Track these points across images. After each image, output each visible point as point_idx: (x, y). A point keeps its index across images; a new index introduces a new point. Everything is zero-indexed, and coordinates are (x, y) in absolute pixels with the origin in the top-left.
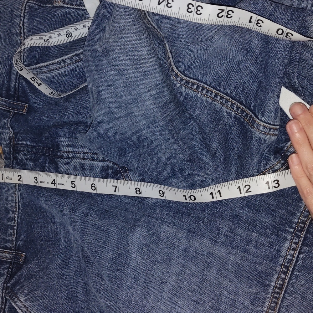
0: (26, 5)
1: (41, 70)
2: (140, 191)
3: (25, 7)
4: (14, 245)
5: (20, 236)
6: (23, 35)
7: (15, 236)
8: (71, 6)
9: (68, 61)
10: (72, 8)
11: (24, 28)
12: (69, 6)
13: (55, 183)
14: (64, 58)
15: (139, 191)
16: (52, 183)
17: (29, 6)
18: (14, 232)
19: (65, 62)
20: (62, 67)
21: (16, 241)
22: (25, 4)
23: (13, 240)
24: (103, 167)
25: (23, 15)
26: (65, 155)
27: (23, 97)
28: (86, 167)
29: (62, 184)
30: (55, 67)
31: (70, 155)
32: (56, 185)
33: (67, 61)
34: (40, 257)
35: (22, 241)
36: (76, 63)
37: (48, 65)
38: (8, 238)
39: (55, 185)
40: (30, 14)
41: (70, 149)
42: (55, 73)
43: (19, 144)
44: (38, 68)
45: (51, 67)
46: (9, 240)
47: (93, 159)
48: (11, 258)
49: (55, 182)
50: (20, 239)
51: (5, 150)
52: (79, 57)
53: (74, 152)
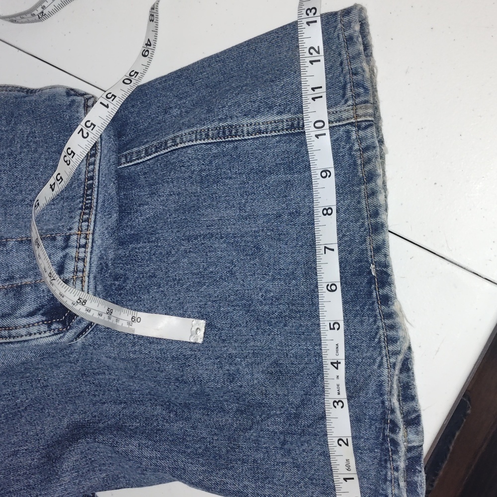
2: (327, 208)
13: (336, 361)
15: (327, 210)
16: (337, 368)
29: (337, 348)
32: (339, 361)
39: (340, 363)
49: (335, 363)
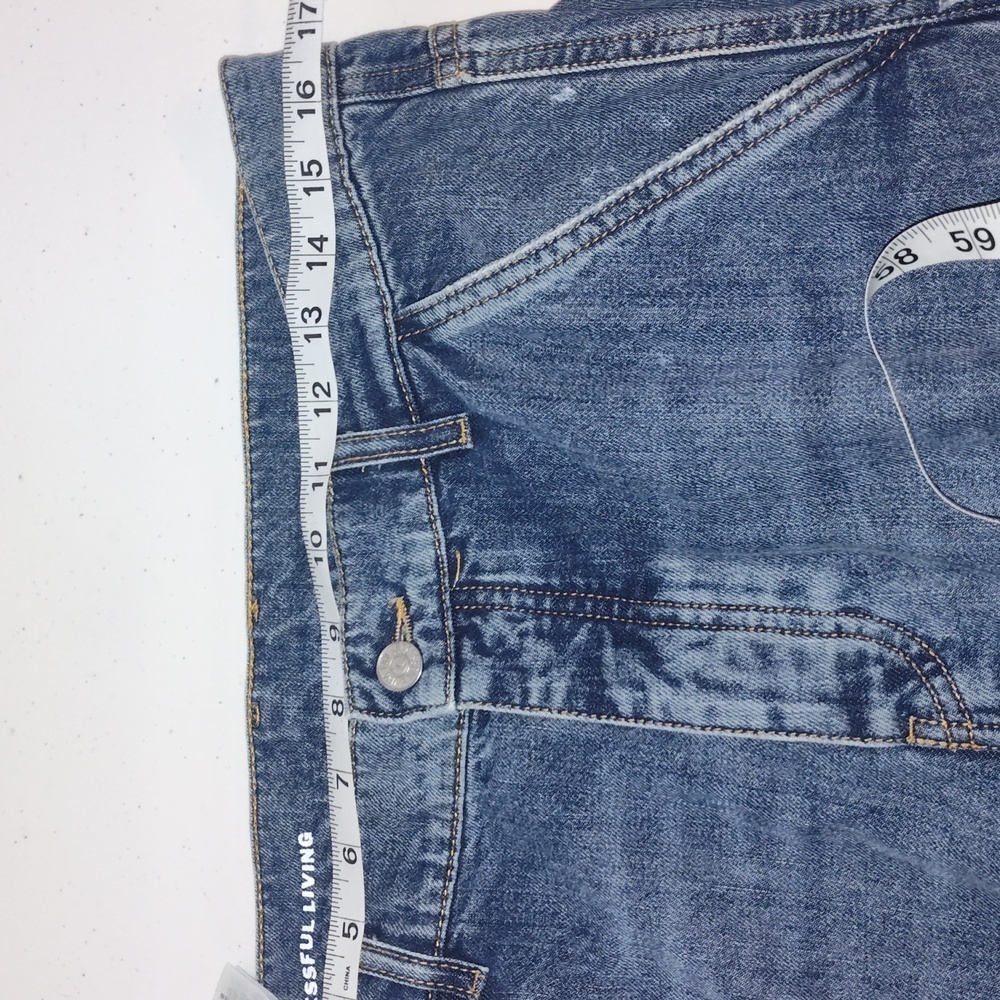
0: (340, 118)
1: (475, 294)
3: (342, 127)
4: (444, 933)
5: (465, 902)
6: (361, 210)
7: (449, 901)
8: (500, 77)
9: (565, 246)
10: (503, 82)
11: (358, 188)
12: (492, 78)
14: (548, 237)
17: (353, 117)
18: (445, 887)
19: (555, 252)
20: (547, 269)
21: (450, 919)
22: (336, 117)
23: (439, 917)
24: (841, 656)
25: (343, 151)
26: (686, 615)
27: (437, 400)
28: (778, 655)
30: (521, 272)
31: (707, 616)
33: (559, 245)
34: (538, 980)
35: (471, 921)
36: (592, 245)
37: (497, 274)
38: (423, 908)
40: (367, 140)
41: (704, 596)
42: (525, 293)
43: (478, 583)
44: (463, 292)
45: (508, 279)
46: (428, 914)
47: (797, 631)
48: (432, 981)
50: (464, 916)
51: (422, 608)
52: (602, 224)
53: (719, 607)
